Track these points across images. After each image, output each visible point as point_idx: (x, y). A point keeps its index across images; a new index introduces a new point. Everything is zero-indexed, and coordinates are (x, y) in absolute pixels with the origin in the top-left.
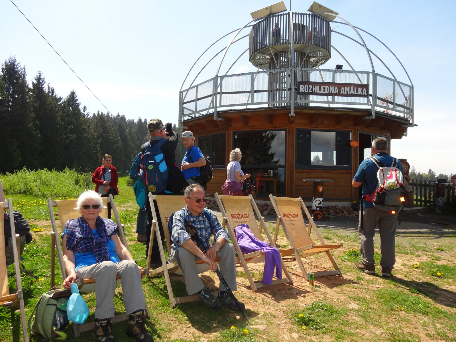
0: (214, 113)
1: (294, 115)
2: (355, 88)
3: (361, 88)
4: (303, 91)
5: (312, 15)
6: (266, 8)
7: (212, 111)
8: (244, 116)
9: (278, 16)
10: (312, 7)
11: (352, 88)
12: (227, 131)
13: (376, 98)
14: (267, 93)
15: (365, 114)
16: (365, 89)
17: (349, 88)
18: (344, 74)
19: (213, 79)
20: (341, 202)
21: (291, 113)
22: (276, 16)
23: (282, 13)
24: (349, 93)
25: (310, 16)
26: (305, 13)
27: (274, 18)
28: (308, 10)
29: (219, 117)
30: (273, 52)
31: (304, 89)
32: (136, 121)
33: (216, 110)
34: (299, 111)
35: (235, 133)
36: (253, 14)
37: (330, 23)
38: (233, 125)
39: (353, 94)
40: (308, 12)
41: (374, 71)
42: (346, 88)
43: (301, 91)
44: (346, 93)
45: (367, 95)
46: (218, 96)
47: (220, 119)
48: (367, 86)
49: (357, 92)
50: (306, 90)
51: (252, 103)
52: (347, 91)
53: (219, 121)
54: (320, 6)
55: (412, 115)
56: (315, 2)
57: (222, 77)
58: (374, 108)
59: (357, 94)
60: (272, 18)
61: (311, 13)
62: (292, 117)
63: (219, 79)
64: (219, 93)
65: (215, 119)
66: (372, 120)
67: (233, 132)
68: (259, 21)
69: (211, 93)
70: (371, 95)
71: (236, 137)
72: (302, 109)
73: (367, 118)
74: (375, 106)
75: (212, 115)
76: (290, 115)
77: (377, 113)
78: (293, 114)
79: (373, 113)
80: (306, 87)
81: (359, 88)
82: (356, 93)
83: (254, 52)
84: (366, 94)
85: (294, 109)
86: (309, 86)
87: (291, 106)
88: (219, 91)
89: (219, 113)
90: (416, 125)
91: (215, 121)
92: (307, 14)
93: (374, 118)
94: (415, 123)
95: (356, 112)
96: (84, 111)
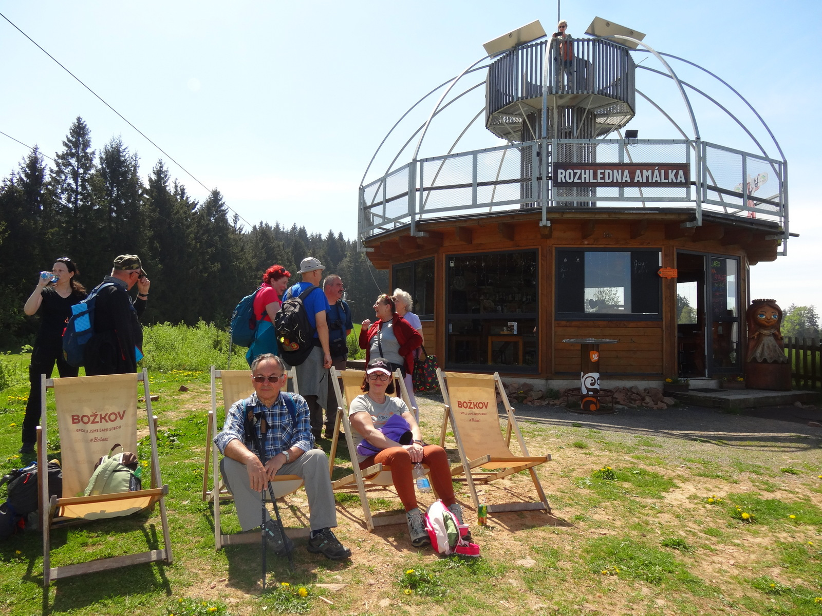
0: (410, 224)
1: (549, 224)
2: (663, 171)
3: (675, 171)
4: (564, 181)
5: (594, 41)
6: (510, 35)
7: (408, 220)
8: (461, 228)
9: (532, 46)
10: (592, 26)
11: (656, 172)
12: (436, 255)
13: (703, 186)
14: (519, 184)
15: (683, 217)
16: (681, 172)
17: (650, 171)
18: (640, 146)
19: (408, 165)
20: (643, 379)
21: (541, 220)
22: (528, 47)
23: (538, 41)
24: (650, 181)
25: (591, 43)
26: (581, 38)
27: (525, 50)
28: (586, 33)
29: (419, 231)
30: (525, 111)
31: (565, 177)
32: (324, 237)
33: (413, 219)
34: (556, 216)
35: (449, 258)
36: (488, 46)
37: (632, 53)
38: (447, 243)
39: (659, 181)
40: (586, 37)
41: (698, 138)
42: (645, 171)
43: (559, 181)
44: (645, 181)
45: (687, 184)
46: (418, 193)
47: (421, 234)
48: (685, 167)
49: (666, 177)
50: (570, 179)
51: (475, 205)
52: (647, 178)
53: (420, 238)
54: (608, 24)
55: (786, 217)
56: (596, 17)
57: (423, 161)
58: (699, 206)
59: (667, 181)
60: (520, 51)
61: (591, 38)
62: (545, 227)
63: (418, 164)
64: (418, 190)
65: (412, 234)
66: (698, 228)
67: (446, 256)
68: (499, 58)
69: (406, 189)
70: (694, 183)
71: (452, 265)
72: (563, 213)
73: (688, 225)
74: (703, 202)
75: (406, 227)
76: (541, 225)
77: (706, 214)
78: (544, 222)
79: (699, 216)
80: (570, 173)
81: (670, 171)
82: (663, 181)
83: (492, 112)
84: (684, 181)
85: (547, 212)
86: (575, 171)
87: (541, 209)
88: (418, 186)
89: (419, 225)
90: (797, 236)
91: (414, 238)
92: (583, 40)
93: (700, 224)
94: (791, 231)
95: (666, 214)
96: (235, 223)
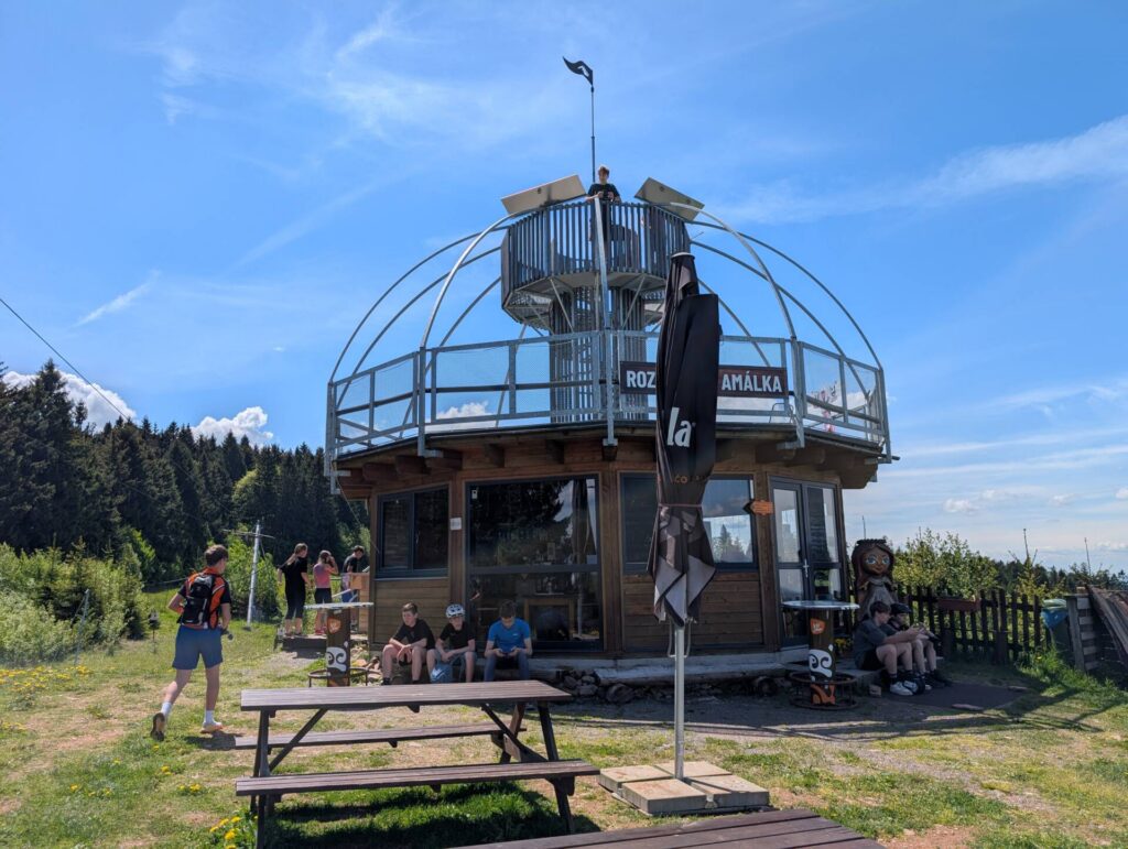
0: (416, 438)
1: (615, 442)
2: (755, 377)
3: (769, 378)
4: (634, 385)
5: (645, 207)
6: (539, 190)
7: (412, 433)
8: (492, 445)
9: (567, 207)
10: (643, 189)
11: (748, 378)
12: (450, 483)
13: (804, 399)
14: (548, 390)
15: (780, 436)
16: (777, 379)
17: (740, 377)
18: (726, 344)
19: (413, 355)
21: (606, 437)
22: (563, 207)
23: (576, 202)
24: (741, 389)
25: (642, 210)
26: (630, 202)
27: (558, 212)
28: (636, 197)
29: (430, 449)
30: (558, 289)
31: (636, 381)
33: (421, 431)
34: (627, 432)
35: (471, 487)
36: (508, 203)
37: (686, 224)
38: (467, 465)
39: (751, 389)
40: (637, 201)
41: (794, 337)
42: (734, 376)
43: (629, 385)
44: (734, 388)
45: (784, 393)
47: (433, 453)
48: (781, 373)
49: (760, 385)
50: (642, 383)
51: (513, 415)
52: (737, 385)
53: (430, 458)
54: (662, 188)
56: (649, 179)
57: (435, 351)
58: (801, 422)
59: (760, 390)
60: (552, 213)
61: (642, 203)
62: (611, 447)
63: (429, 356)
64: (428, 391)
65: (420, 454)
66: (799, 450)
67: (466, 483)
68: (522, 218)
69: (410, 389)
70: (792, 393)
71: (475, 496)
72: (634, 429)
73: (788, 446)
74: (804, 417)
75: (413, 442)
76: (605, 443)
77: (809, 432)
78: (611, 440)
79: (800, 435)
80: (641, 376)
81: (764, 377)
82: (757, 389)
83: (514, 288)
84: (780, 390)
85: (615, 427)
86: (649, 373)
87: (606, 422)
89: (430, 440)
90: (897, 459)
91: (422, 458)
93: (803, 445)
95: (761, 431)
